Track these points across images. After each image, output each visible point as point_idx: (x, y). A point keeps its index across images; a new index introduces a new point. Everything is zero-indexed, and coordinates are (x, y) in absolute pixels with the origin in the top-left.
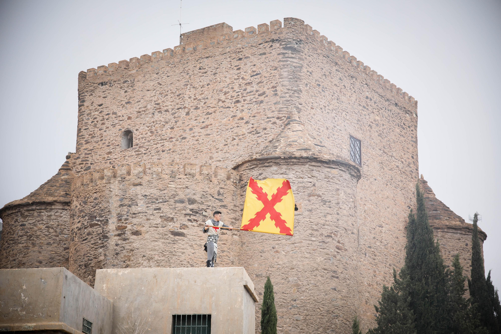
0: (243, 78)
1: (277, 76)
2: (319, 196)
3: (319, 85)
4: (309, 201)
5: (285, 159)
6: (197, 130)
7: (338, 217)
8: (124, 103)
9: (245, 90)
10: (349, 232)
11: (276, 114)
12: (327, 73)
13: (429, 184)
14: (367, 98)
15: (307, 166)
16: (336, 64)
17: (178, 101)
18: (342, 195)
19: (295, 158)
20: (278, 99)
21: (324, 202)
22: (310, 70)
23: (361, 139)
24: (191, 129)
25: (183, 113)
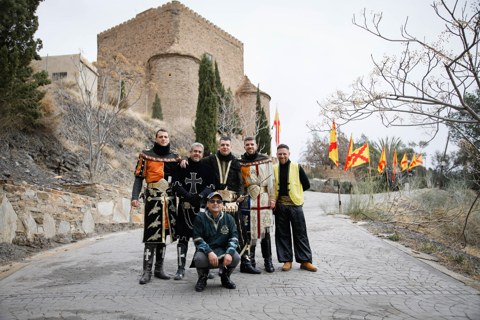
0: (157, 28)
1: (169, 25)
2: (180, 70)
3: (189, 30)
4: (176, 72)
5: (165, 55)
6: (140, 52)
7: (189, 78)
8: (113, 45)
9: (157, 32)
10: (194, 85)
11: (169, 41)
12: (194, 25)
13: (249, 78)
14: (216, 38)
15: (175, 57)
16: (199, 22)
17: (133, 41)
18: (191, 69)
19: (169, 54)
20: (169, 34)
21: (182, 72)
22: (184, 23)
23: (212, 55)
24: (138, 52)
25: (135, 46)
